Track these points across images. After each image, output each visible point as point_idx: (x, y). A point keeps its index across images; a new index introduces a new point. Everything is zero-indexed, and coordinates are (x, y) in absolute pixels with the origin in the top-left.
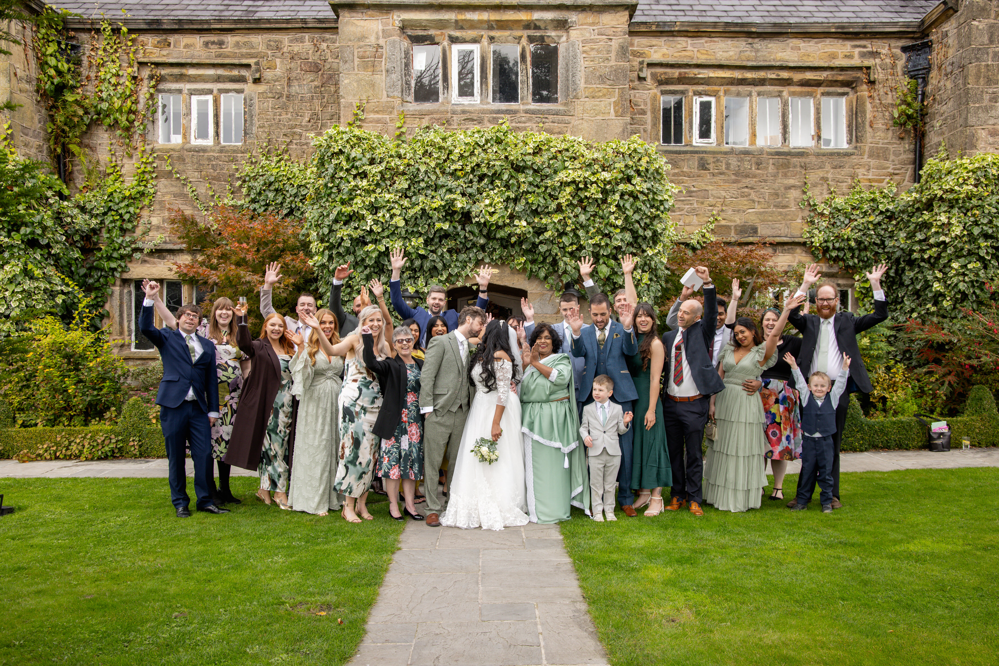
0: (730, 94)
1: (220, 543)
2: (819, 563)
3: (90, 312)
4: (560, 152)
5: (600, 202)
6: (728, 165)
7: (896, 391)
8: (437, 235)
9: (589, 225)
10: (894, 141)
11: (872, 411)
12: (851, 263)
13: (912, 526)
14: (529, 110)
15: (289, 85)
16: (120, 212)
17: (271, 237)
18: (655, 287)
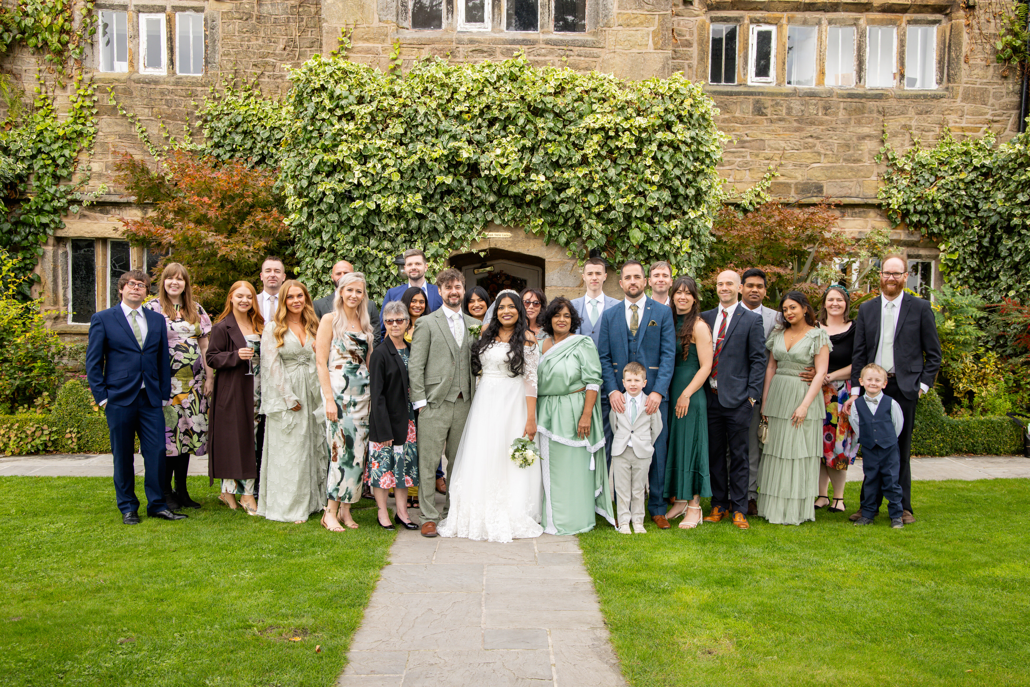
0: (795, 22)
1: (175, 555)
2: (886, 588)
3: (16, 277)
4: (587, 92)
5: (633, 153)
6: (789, 110)
7: (987, 384)
8: (438, 191)
9: (620, 181)
10: (995, 80)
11: (956, 408)
12: (936, 230)
13: (999, 547)
14: (550, 40)
16: (52, 155)
17: (238, 190)
18: (698, 256)
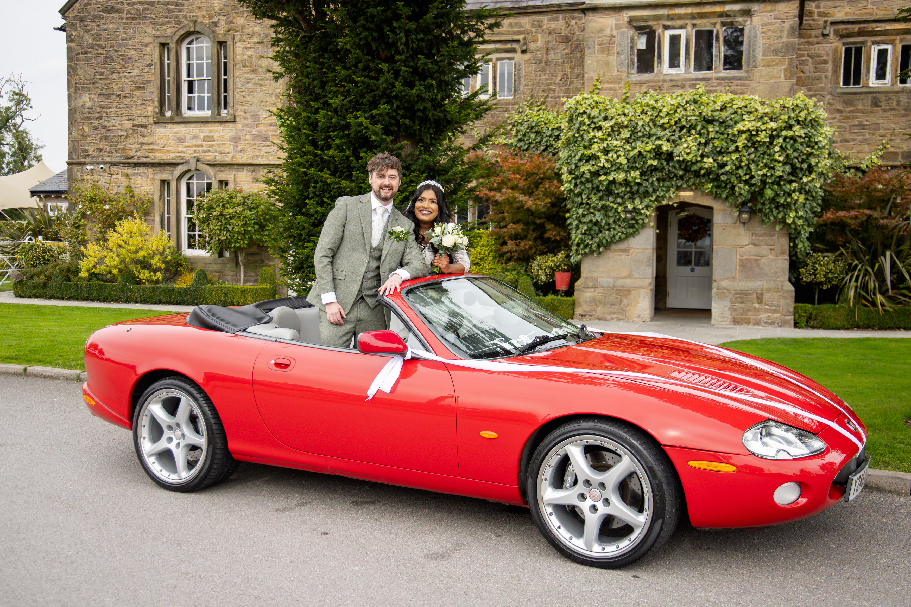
0: (906, 42)
4: (741, 108)
5: (768, 144)
6: (899, 102)
8: (649, 169)
9: (759, 161)
14: (720, 77)
15: (547, 54)
17: (535, 170)
18: (811, 204)
